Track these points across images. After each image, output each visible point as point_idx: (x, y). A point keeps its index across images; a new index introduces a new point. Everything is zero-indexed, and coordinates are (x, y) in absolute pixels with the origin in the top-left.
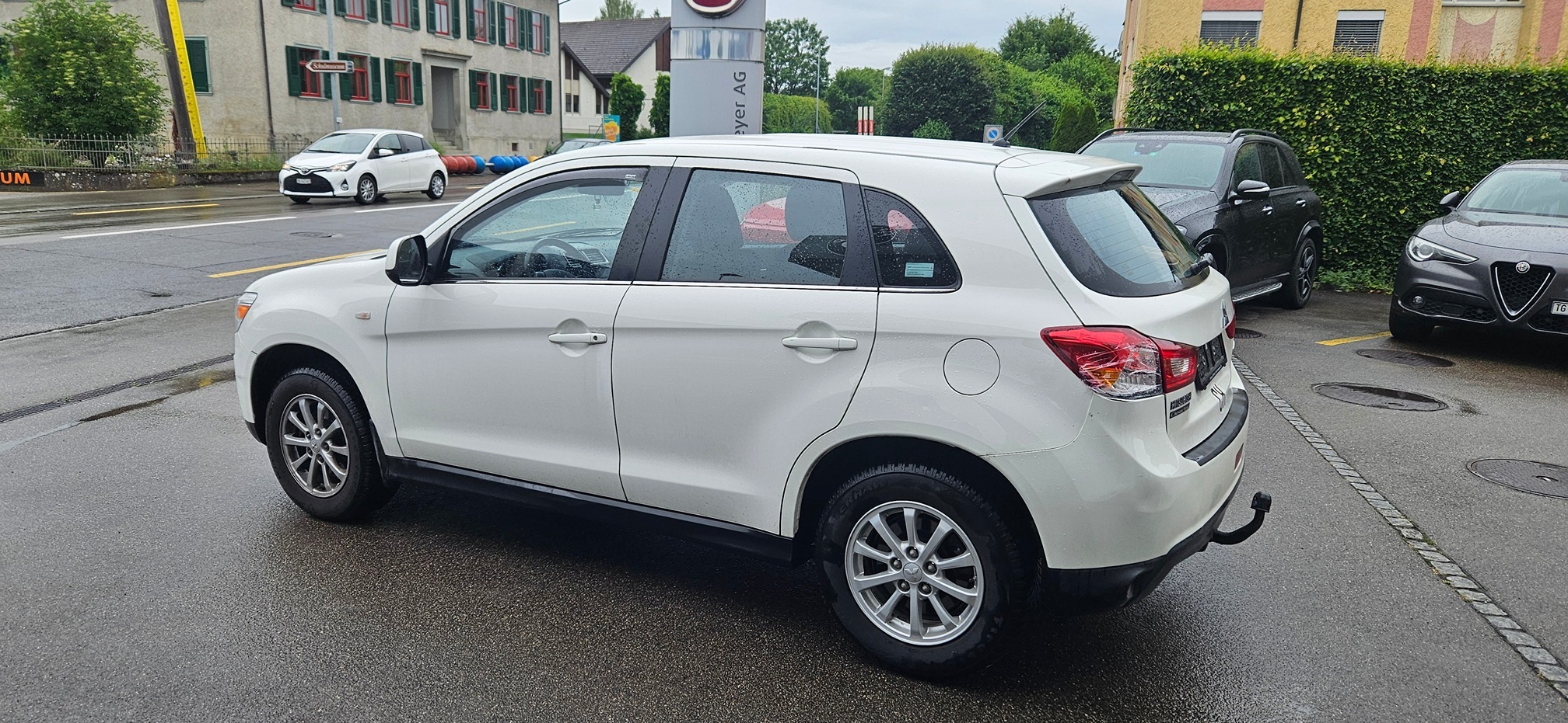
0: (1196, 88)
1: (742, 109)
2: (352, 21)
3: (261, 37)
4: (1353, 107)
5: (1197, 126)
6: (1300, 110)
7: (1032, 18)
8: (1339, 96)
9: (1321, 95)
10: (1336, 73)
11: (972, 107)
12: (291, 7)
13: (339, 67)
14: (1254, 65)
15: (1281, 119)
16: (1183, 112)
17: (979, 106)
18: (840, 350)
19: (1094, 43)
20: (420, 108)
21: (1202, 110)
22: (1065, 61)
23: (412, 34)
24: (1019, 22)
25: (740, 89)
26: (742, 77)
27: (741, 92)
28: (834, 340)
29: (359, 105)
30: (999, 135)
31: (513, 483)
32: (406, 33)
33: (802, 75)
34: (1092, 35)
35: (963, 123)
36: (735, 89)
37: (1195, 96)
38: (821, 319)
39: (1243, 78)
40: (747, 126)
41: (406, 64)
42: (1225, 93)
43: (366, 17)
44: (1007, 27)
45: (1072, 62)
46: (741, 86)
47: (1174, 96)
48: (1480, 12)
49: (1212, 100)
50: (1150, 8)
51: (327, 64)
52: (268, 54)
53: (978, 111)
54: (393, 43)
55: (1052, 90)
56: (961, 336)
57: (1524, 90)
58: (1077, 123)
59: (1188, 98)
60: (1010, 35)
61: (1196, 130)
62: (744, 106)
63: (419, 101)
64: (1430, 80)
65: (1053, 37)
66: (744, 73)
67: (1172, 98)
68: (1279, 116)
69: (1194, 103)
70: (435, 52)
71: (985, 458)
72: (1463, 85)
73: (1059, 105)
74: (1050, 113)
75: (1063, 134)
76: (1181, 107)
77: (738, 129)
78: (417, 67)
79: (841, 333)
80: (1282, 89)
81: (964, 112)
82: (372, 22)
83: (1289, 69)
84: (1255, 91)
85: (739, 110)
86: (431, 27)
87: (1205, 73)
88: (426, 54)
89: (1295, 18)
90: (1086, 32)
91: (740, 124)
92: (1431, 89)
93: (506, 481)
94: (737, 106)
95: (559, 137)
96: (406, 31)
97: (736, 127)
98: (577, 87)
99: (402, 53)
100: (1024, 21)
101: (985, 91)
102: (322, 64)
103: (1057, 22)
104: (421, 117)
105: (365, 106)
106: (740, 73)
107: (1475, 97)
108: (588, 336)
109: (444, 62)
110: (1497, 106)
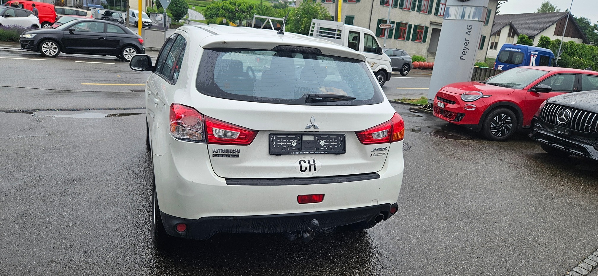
1: (467, 42)
2: (405, 10)
3: (370, 16)
12: (383, 5)
13: (389, 26)
20: (424, 44)
23: (428, 16)
26: (471, 27)
27: (468, 34)
29: (400, 41)
32: (425, 15)
36: (466, 33)
40: (468, 49)
41: (422, 27)
43: (411, 9)
46: (469, 32)
51: (386, 25)
52: (371, 22)
54: (419, 19)
62: (469, 40)
63: (424, 41)
70: (435, 22)
78: (427, 28)
82: (412, 11)
85: (466, 42)
86: (436, 13)
88: (432, 23)
91: (465, 48)
94: (466, 40)
95: (484, 59)
96: (425, 14)
97: (464, 50)
98: (497, 39)
99: (422, 23)
102: (384, 25)
104: (424, 47)
105: (403, 42)
109: (439, 27)
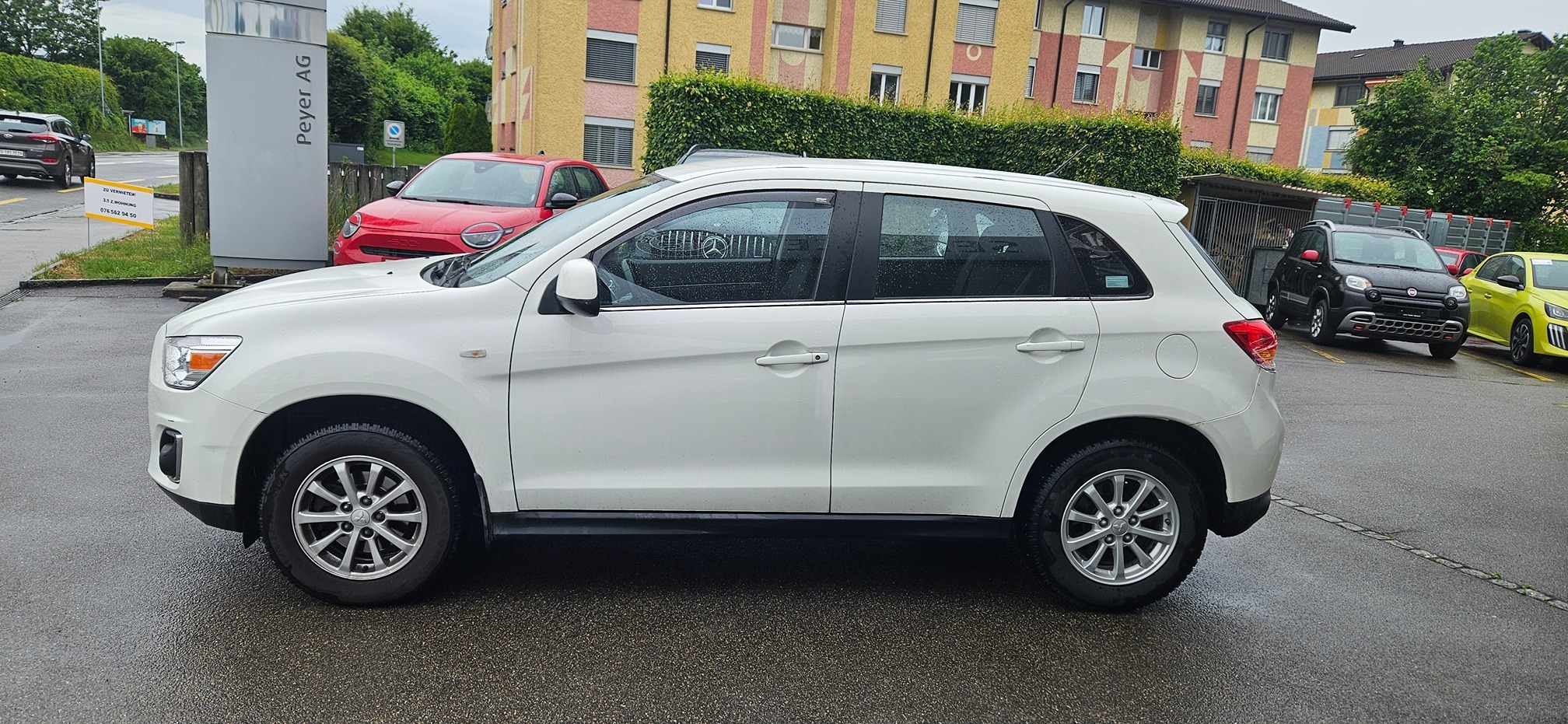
0: (716, 111)
1: (307, 98)
4: (823, 135)
5: (719, 144)
6: (790, 135)
7: (370, 9)
8: (815, 124)
9: (803, 123)
10: (812, 106)
11: (351, 99)
14: (756, 93)
15: (779, 142)
16: (707, 130)
17: (359, 98)
18: (1072, 351)
19: (437, 42)
21: (722, 130)
22: (410, 58)
24: (356, 11)
25: (304, 75)
26: (306, 62)
27: (305, 79)
28: (1065, 343)
30: (400, 131)
31: (684, 516)
33: (66, 40)
34: (434, 34)
35: (342, 115)
37: (716, 117)
38: (1049, 326)
39: (749, 104)
40: (314, 117)
42: (738, 116)
44: (344, 15)
45: (422, 60)
46: (306, 72)
47: (700, 116)
48: (795, 55)
49: (729, 122)
50: (541, 20)
53: (357, 103)
55: (412, 89)
56: (1167, 333)
57: (924, 128)
58: (470, 124)
59: (711, 118)
60: (348, 23)
61: (718, 147)
62: (309, 94)
64: (871, 117)
65: (395, 31)
66: (308, 58)
67: (699, 118)
68: (776, 138)
69: (715, 124)
71: (1196, 426)
72: (889, 121)
73: (419, 102)
74: (412, 110)
75: (458, 134)
76: (705, 126)
77: (303, 121)
79: (1069, 337)
80: (778, 115)
81: (344, 104)
83: (781, 99)
84: (758, 116)
85: (304, 99)
87: (723, 98)
89: (664, 45)
90: (428, 31)
91: (306, 115)
92: (871, 123)
93: (673, 516)
94: (302, 94)
97: (302, 118)
100: (361, 10)
101: (362, 83)
103: (397, 16)
106: (304, 57)
107: (897, 132)
108: (809, 356)
110: (910, 139)
